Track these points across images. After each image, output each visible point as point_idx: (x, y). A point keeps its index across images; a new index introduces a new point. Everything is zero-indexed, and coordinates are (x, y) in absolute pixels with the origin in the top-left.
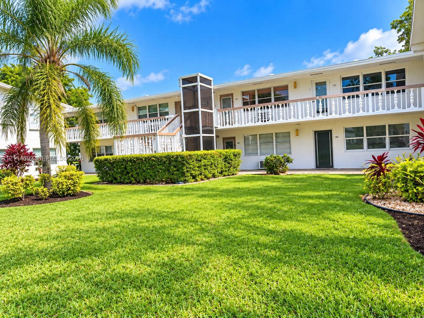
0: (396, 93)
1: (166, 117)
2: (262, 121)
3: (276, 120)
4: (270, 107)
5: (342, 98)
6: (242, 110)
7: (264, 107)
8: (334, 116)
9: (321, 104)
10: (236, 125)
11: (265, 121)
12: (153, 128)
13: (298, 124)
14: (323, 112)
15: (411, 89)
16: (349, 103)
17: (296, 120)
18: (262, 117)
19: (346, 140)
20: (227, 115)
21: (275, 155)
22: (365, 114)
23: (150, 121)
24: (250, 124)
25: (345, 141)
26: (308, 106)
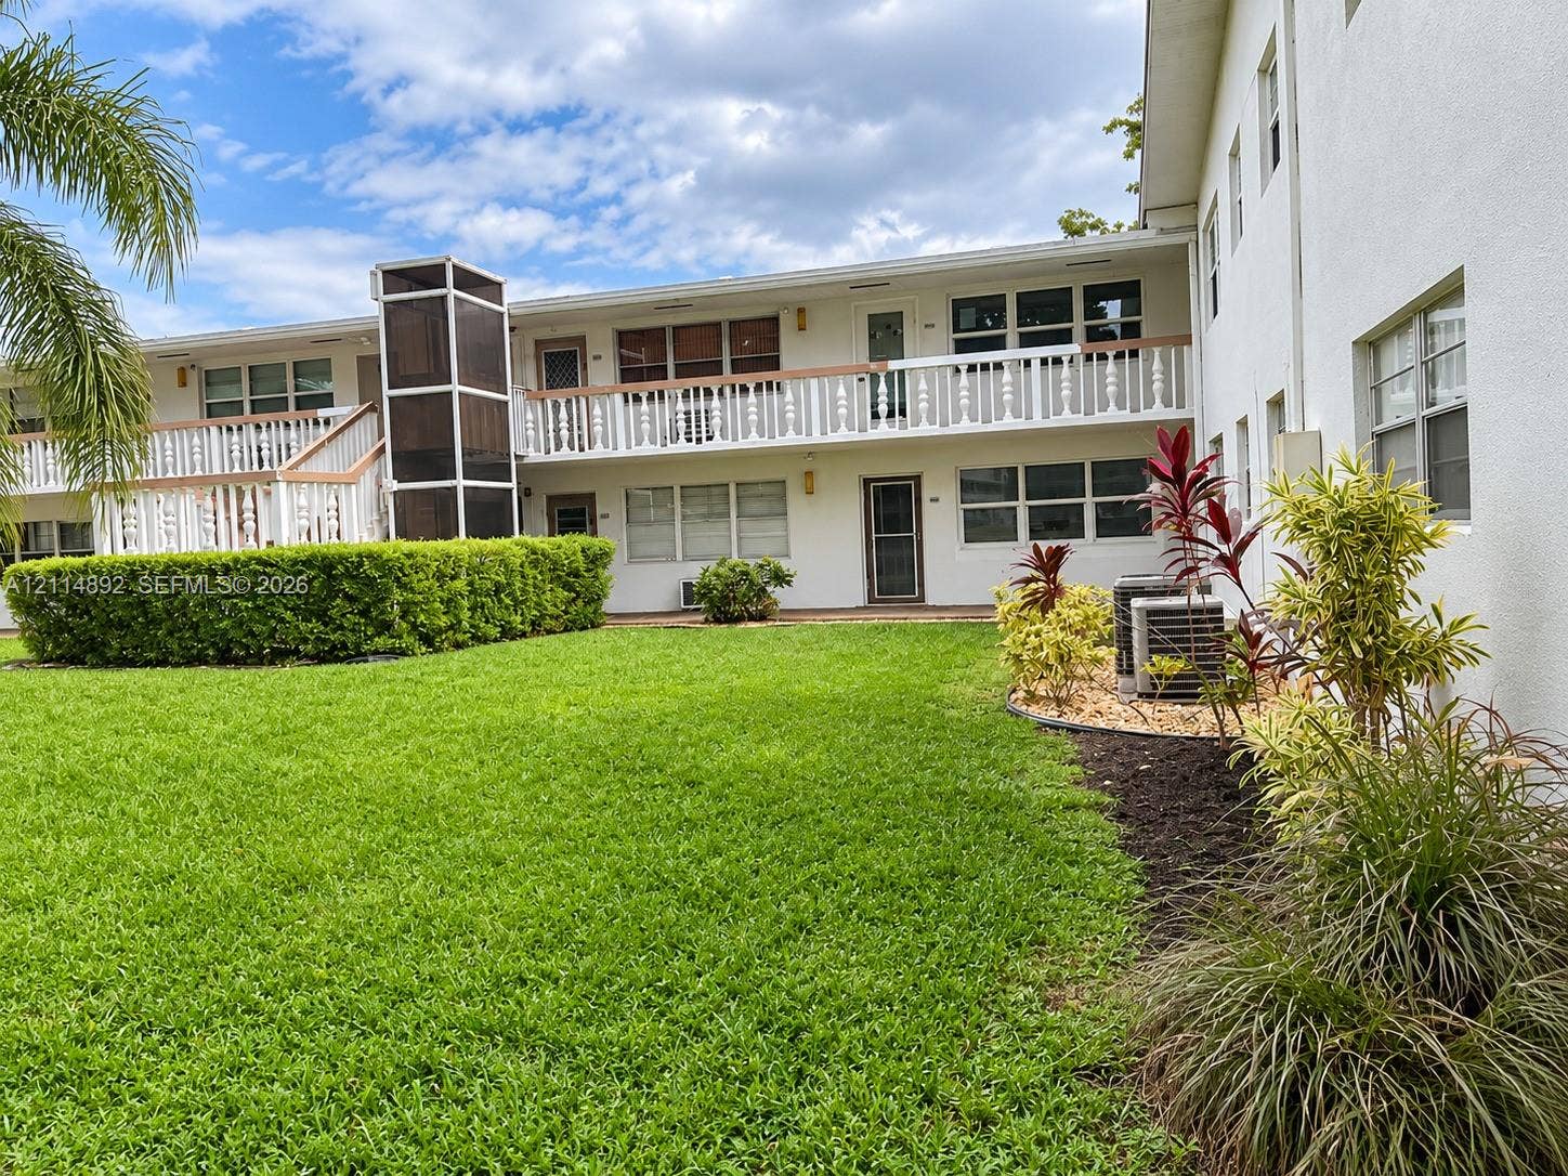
0: (1111, 359)
1: (322, 413)
2: (689, 440)
3: (735, 439)
4: (715, 392)
5: (949, 372)
6: (618, 398)
7: (696, 390)
8: (925, 429)
9: (882, 388)
10: (598, 452)
11: (699, 440)
12: (265, 453)
13: (811, 452)
14: (891, 414)
15: (1155, 349)
16: (972, 389)
17: (803, 440)
18: (689, 427)
19: (965, 511)
20: (563, 414)
21: (735, 559)
22: (1021, 424)
23: (252, 427)
24: (647, 449)
25: (961, 513)
26: (841, 392)
